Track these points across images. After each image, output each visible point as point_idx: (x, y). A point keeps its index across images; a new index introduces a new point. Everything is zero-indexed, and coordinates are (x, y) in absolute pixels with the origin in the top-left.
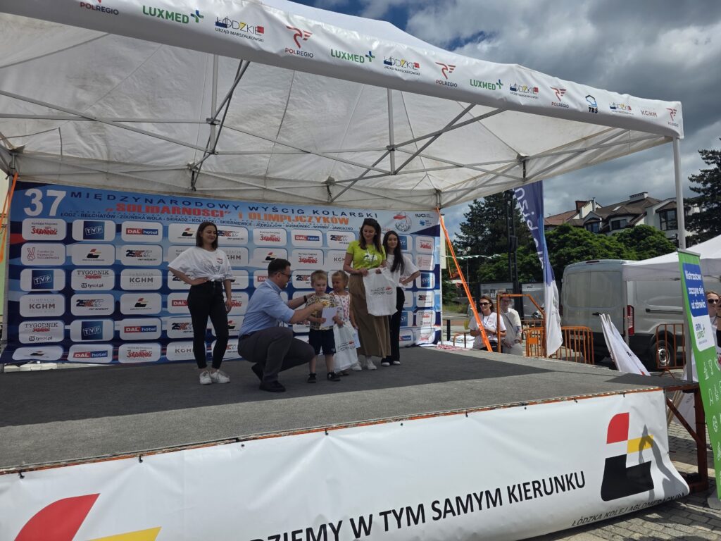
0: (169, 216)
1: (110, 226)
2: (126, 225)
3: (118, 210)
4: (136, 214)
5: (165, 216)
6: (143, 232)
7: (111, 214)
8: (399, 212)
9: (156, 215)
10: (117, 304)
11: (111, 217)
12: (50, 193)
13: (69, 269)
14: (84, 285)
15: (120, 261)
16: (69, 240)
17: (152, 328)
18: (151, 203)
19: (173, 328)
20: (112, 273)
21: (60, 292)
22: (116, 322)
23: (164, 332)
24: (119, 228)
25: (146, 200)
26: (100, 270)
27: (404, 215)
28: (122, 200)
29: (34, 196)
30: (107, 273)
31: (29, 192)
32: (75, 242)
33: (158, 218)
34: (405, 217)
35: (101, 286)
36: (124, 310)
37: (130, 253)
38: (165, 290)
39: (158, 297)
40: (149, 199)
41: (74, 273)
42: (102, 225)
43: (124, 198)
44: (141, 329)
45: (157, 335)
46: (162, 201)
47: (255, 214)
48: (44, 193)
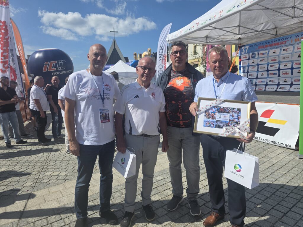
2: (260, 52)
3: (259, 48)
4: (263, 49)
6: (263, 54)
10: (257, 75)
11: (257, 51)
12: (246, 47)
13: (248, 66)
14: (251, 70)
15: (258, 63)
16: (249, 59)
17: (264, 81)
19: (270, 81)
20: (257, 66)
21: (247, 72)
22: (257, 80)
23: (267, 83)
24: (258, 54)
25: (265, 43)
26: (254, 66)
28: (260, 45)
29: (243, 49)
30: (256, 67)
31: (242, 48)
32: (250, 59)
33: (267, 49)
35: (254, 70)
36: (259, 77)
37: (261, 61)
38: (268, 71)
39: (266, 72)
41: (250, 67)
42: (255, 54)
44: (262, 82)
47: (297, 39)
48: (245, 47)
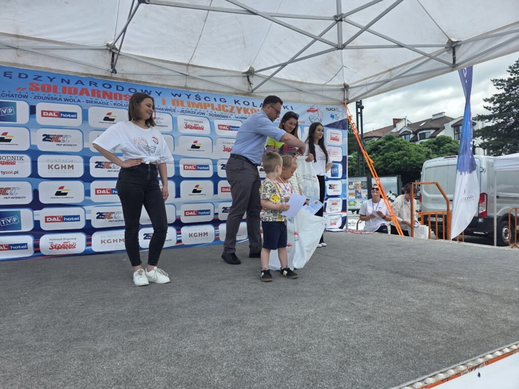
0: (89, 98)
1: (22, 108)
2: (40, 106)
3: (31, 89)
4: (52, 94)
5: (84, 98)
6: (59, 115)
7: (23, 93)
8: (312, 105)
9: (74, 97)
10: (36, 193)
11: (24, 97)
15: (36, 146)
17: (76, 218)
18: (68, 83)
19: (98, 218)
20: (27, 159)
22: (36, 212)
23: (88, 222)
24: (33, 110)
25: (63, 80)
26: (14, 155)
27: (316, 109)
28: (35, 79)
30: (21, 158)
33: (76, 100)
34: (317, 110)
35: (16, 173)
36: (43, 199)
37: (47, 138)
38: (87, 178)
39: (80, 185)
40: (65, 79)
42: (14, 105)
43: (38, 77)
44: (63, 219)
45: (81, 225)
46: (79, 82)
47: (178, 101)
